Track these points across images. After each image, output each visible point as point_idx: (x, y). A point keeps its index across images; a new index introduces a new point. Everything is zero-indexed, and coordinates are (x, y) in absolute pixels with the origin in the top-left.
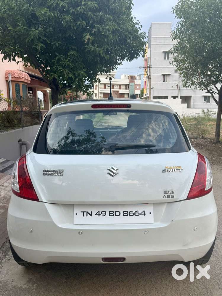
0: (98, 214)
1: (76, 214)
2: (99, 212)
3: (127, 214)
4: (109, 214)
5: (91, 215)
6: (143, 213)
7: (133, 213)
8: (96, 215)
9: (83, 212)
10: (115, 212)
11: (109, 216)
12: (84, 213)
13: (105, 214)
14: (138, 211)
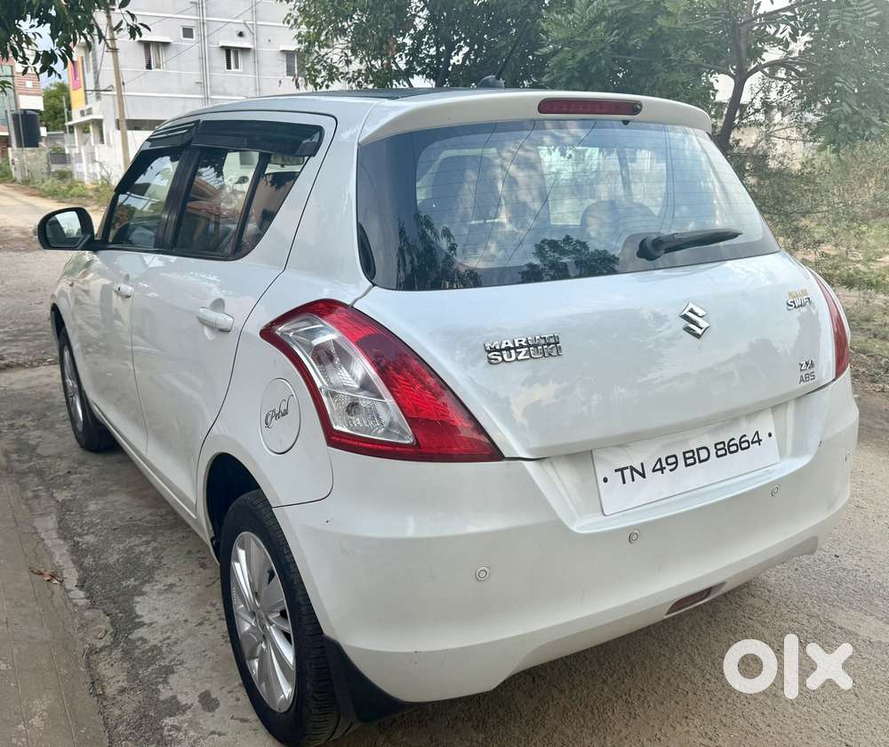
0: (658, 467)
1: (605, 480)
2: (660, 460)
3: (725, 449)
4: (686, 459)
5: (643, 475)
6: (756, 439)
7: (736, 445)
8: (654, 471)
9: (622, 470)
10: (698, 450)
12: (625, 471)
13: (676, 462)
14: (745, 436)
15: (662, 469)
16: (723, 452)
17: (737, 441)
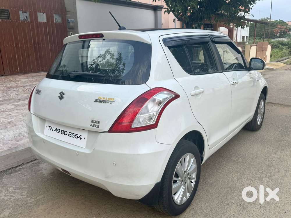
0: (56, 130)
1: (46, 127)
2: (56, 129)
3: (71, 135)
4: (62, 132)
5: (52, 130)
6: (80, 137)
8: (55, 130)
9: (50, 126)
10: (65, 131)
11: (61, 133)
13: (59, 131)
14: (77, 134)
15: (56, 131)
16: (70, 135)
17: (75, 135)
